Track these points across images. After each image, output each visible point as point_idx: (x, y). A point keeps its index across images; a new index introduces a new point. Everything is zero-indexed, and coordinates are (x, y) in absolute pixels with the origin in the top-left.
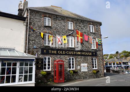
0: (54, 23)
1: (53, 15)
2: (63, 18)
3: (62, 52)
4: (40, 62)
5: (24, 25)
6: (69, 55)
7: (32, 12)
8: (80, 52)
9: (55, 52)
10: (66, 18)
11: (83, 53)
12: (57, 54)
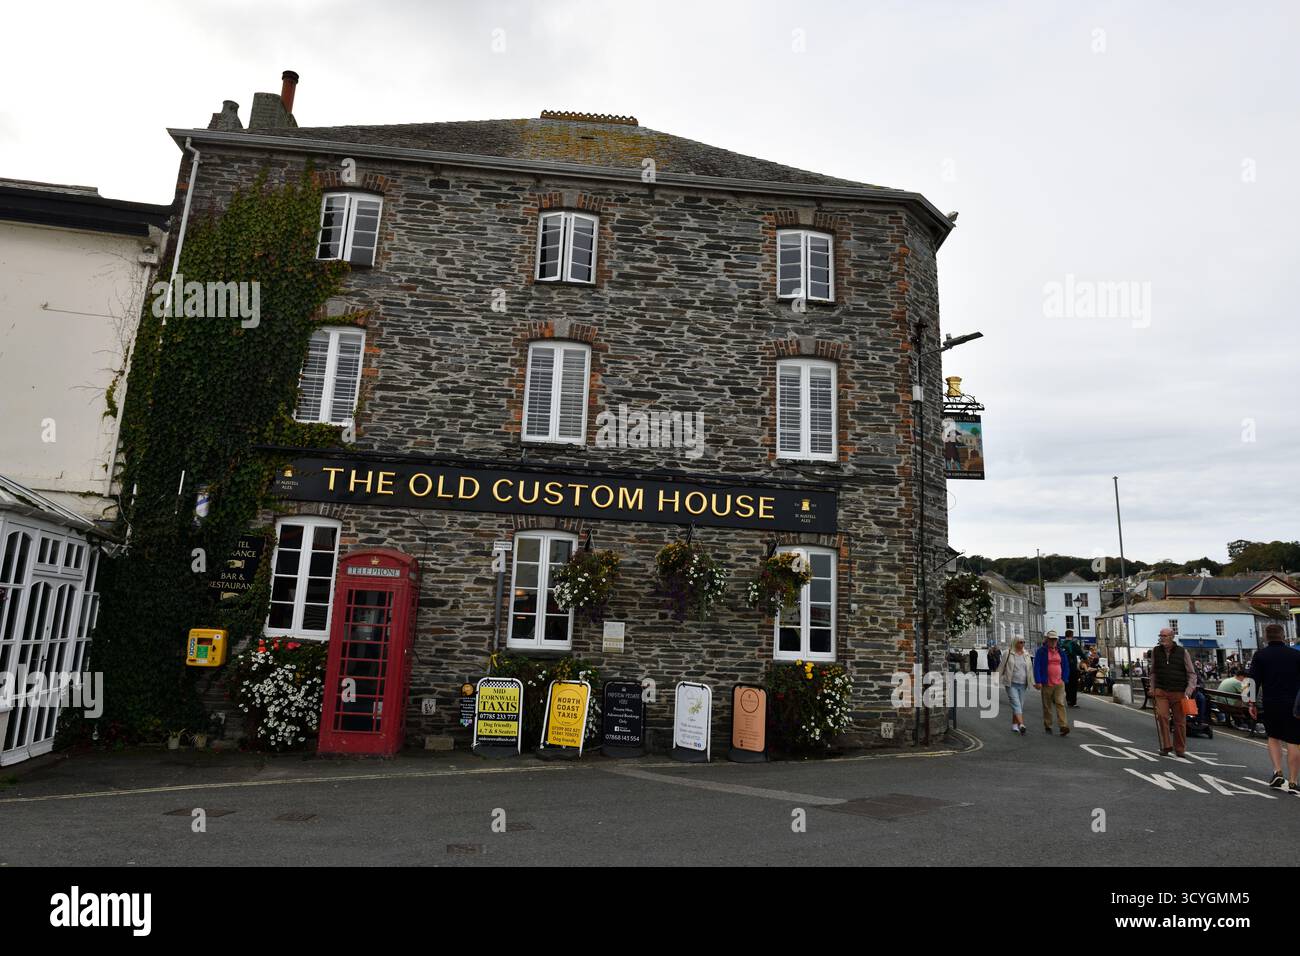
0: (410, 231)
1: (405, 172)
2: (505, 190)
3: (451, 487)
4: (238, 564)
5: (144, 265)
6: (515, 508)
7: (225, 162)
8: (639, 492)
9: (379, 482)
10: (528, 183)
11: (669, 495)
12: (400, 500)
